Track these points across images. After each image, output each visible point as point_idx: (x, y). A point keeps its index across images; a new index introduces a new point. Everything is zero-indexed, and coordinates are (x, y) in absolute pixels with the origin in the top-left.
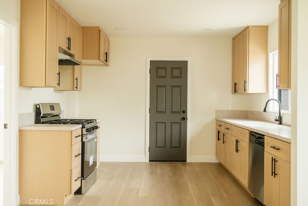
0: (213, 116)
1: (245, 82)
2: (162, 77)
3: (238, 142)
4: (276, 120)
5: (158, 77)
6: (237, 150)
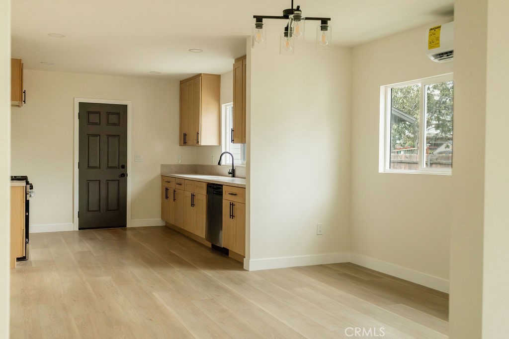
0: (158, 172)
1: (198, 134)
2: (96, 124)
3: (193, 196)
4: (230, 173)
5: (89, 123)
6: (193, 205)
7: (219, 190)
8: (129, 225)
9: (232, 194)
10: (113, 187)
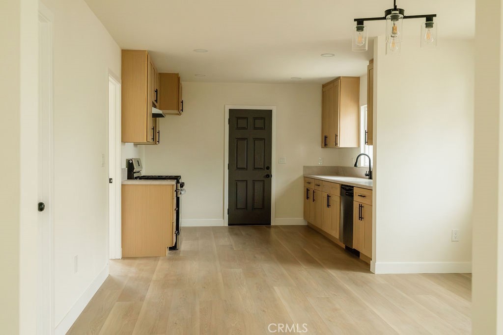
0: (301, 173)
1: (337, 136)
2: (244, 128)
3: (329, 197)
4: (366, 175)
5: (238, 128)
6: (328, 206)
7: (351, 192)
8: (273, 224)
9: (361, 196)
10: (258, 187)
